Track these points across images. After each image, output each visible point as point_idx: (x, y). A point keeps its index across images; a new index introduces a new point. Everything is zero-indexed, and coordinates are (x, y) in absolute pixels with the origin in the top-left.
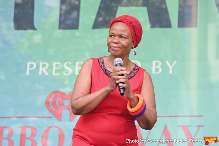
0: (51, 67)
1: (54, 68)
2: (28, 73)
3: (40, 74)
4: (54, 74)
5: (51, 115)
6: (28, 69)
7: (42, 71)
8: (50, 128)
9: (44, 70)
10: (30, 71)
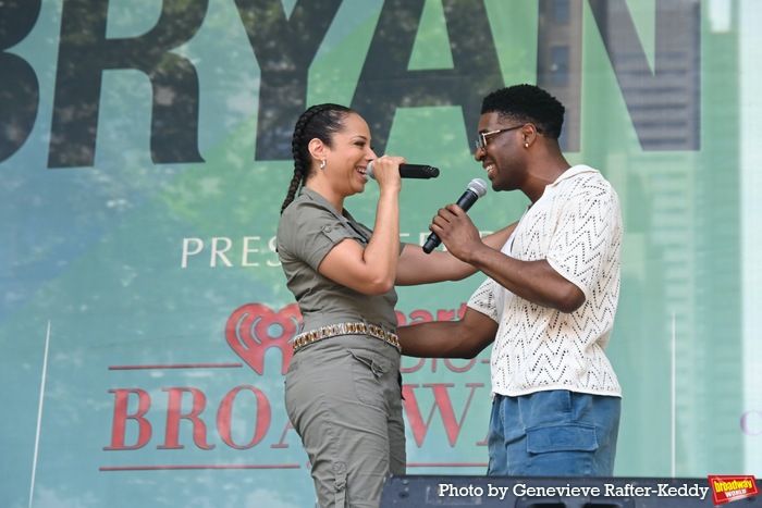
0: (237, 249)
1: (246, 250)
2: (184, 265)
3: (213, 264)
4: (244, 263)
5: (239, 361)
6: (185, 253)
7: (217, 256)
8: (237, 390)
9: (221, 253)
10: (188, 257)
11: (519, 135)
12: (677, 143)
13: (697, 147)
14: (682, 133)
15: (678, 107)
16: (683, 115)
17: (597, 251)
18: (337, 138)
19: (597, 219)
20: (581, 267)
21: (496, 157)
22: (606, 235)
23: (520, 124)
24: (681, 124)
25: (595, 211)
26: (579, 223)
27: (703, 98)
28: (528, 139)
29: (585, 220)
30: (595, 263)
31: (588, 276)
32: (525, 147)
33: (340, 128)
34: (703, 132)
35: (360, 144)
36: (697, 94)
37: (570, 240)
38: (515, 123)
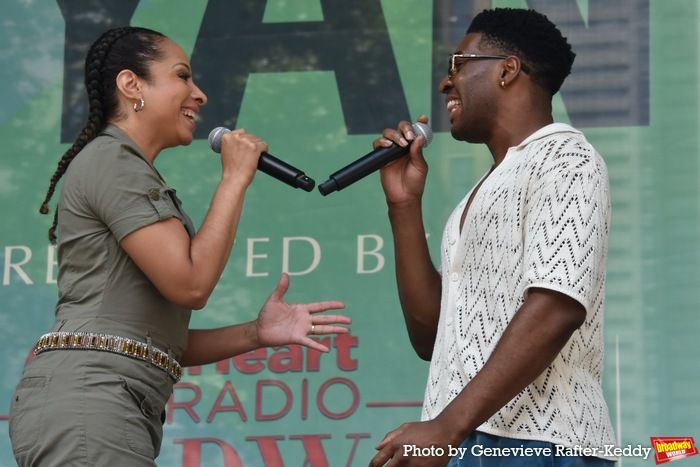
1: (51, 262)
4: (50, 280)
7: (12, 271)
9: (17, 267)
11: (497, 68)
12: (617, 116)
13: (644, 120)
14: (624, 103)
15: (620, 68)
16: (626, 78)
17: (587, 248)
18: (157, 68)
19: (581, 201)
20: (574, 273)
21: (462, 91)
22: (596, 220)
23: (503, 54)
24: (622, 91)
25: (577, 190)
26: (558, 209)
27: (653, 55)
28: (506, 77)
29: (565, 203)
30: (590, 262)
31: (584, 282)
32: (501, 85)
33: (157, 55)
34: (653, 101)
35: (184, 76)
36: (644, 51)
37: (552, 234)
38: (498, 51)
